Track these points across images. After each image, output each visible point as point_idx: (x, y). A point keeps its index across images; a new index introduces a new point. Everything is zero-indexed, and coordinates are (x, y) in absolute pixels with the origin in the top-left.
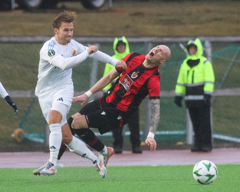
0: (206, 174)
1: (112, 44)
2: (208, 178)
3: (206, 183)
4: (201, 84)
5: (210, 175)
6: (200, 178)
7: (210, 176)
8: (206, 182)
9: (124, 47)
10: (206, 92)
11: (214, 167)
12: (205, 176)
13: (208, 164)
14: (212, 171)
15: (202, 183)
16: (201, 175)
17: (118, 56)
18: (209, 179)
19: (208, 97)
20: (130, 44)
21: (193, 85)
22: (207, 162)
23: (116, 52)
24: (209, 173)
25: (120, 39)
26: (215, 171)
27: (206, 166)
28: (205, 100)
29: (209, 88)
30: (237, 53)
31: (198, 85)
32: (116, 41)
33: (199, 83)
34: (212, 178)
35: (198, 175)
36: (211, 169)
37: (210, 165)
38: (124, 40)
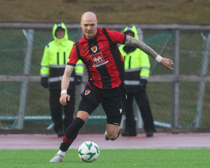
0: (87, 152)
1: (51, 30)
2: (89, 156)
3: (89, 161)
4: (137, 70)
5: (91, 153)
6: (83, 156)
7: (92, 155)
8: (89, 159)
9: (63, 33)
10: (143, 77)
11: (95, 147)
12: (87, 154)
13: (89, 144)
14: (93, 150)
15: (86, 161)
16: (83, 154)
17: (57, 41)
18: (91, 157)
19: (144, 81)
20: (69, 30)
21: (130, 70)
22: (88, 143)
23: (55, 38)
24: (90, 152)
25: (59, 25)
26: (96, 150)
27: (87, 145)
28: (142, 85)
29: (145, 74)
30: (168, 40)
31: (134, 70)
32: (55, 27)
33: (135, 69)
34: (93, 156)
35: (81, 154)
36: (91, 148)
37: (91, 145)
38: (63, 26)
